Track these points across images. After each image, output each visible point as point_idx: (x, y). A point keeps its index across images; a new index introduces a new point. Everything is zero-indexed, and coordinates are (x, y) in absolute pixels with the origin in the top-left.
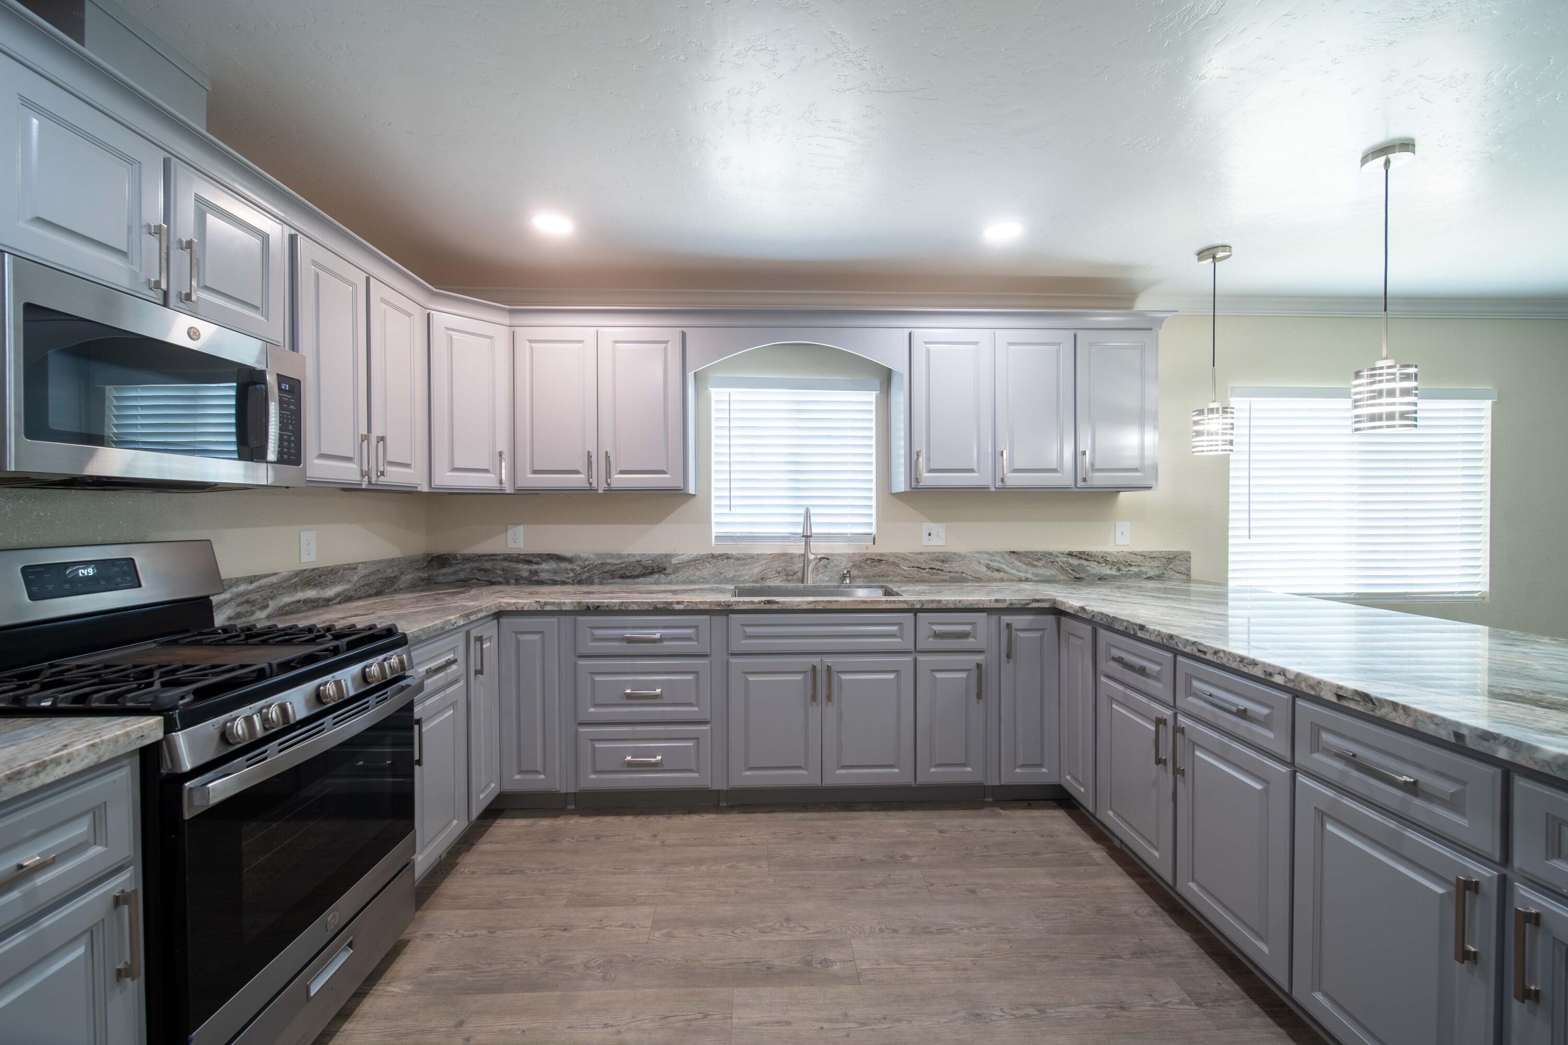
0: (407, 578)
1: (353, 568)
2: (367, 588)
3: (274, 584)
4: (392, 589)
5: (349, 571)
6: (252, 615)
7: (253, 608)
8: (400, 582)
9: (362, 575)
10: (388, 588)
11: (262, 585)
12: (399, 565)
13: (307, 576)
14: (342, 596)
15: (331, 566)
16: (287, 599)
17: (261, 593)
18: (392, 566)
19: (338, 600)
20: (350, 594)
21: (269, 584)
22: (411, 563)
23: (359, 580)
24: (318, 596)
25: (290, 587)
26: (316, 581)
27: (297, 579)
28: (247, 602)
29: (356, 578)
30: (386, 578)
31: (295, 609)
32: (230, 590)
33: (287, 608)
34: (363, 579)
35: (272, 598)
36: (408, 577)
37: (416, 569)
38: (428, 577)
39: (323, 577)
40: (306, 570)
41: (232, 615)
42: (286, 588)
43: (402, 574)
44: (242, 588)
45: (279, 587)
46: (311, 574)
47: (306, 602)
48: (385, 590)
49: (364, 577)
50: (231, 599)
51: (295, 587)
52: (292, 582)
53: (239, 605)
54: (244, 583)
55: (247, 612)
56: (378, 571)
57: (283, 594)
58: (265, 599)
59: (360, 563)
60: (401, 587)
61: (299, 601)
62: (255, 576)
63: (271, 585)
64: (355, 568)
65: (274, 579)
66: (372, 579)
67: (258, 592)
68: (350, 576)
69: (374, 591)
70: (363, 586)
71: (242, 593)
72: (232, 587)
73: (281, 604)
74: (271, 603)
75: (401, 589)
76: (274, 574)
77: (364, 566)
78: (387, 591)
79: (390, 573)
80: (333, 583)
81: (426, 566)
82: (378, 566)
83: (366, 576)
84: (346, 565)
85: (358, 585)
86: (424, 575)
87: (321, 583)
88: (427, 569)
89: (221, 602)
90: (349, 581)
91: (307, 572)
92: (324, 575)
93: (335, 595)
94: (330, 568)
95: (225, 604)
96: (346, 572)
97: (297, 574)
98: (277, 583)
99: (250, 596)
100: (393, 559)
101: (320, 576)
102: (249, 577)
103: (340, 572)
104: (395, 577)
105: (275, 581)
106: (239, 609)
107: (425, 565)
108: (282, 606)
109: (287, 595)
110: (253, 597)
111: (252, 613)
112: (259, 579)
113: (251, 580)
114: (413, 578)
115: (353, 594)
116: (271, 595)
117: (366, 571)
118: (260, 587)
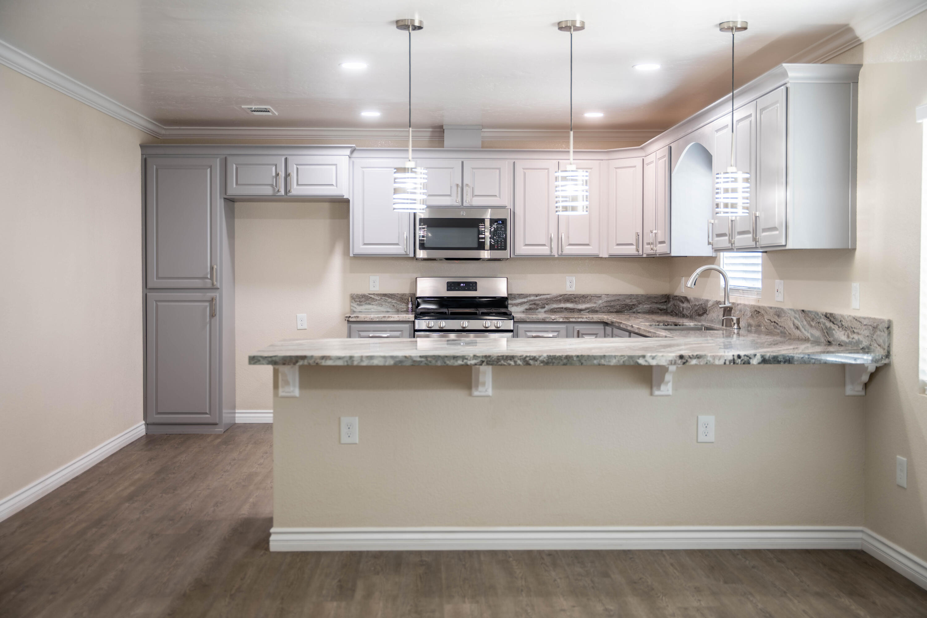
0: (647, 306)
1: (599, 297)
2: (609, 308)
3: (548, 298)
4: (631, 311)
5: (595, 298)
6: (537, 310)
7: (537, 307)
8: (638, 308)
9: (605, 301)
10: (627, 310)
11: (542, 298)
12: (637, 298)
13: (567, 297)
14: (590, 310)
15: (582, 294)
16: (555, 306)
17: (541, 301)
18: (631, 299)
19: (587, 311)
20: (596, 309)
21: (545, 298)
22: (649, 298)
23: (602, 303)
24: (574, 307)
25: (557, 301)
26: (573, 300)
27: (561, 298)
28: (535, 304)
29: (600, 302)
30: (626, 305)
31: (560, 311)
32: (527, 298)
33: (555, 310)
34: (606, 303)
35: (547, 304)
36: (645, 306)
37: (654, 302)
38: (667, 308)
39: (577, 299)
40: (566, 294)
41: (528, 308)
42: (555, 301)
43: (640, 303)
44: (532, 298)
45: (551, 300)
46: (569, 296)
47: (566, 309)
48: (624, 311)
49: (606, 302)
50: (527, 302)
51: (560, 301)
52: (559, 299)
53: (531, 305)
54: (533, 296)
55: (534, 308)
56: (618, 300)
57: (553, 303)
58: (543, 304)
59: (604, 294)
60: (639, 311)
61: (562, 308)
62: (539, 294)
63: (547, 299)
64: (600, 297)
65: (548, 296)
66: (612, 304)
67: (540, 301)
68: (596, 300)
69: (615, 311)
70: (606, 306)
71: (532, 300)
72: (527, 297)
73: (552, 308)
74: (546, 306)
75: (639, 313)
76: (548, 294)
77: (606, 296)
78: (625, 311)
79: (628, 301)
80: (584, 302)
81: (666, 302)
82: (618, 298)
83: (608, 301)
84: (593, 294)
85: (601, 305)
86: (662, 307)
87: (576, 301)
88: (665, 303)
89: (522, 302)
90: (595, 303)
91: (567, 295)
92: (578, 298)
93: (585, 308)
94: (582, 295)
95: (525, 303)
96: (593, 298)
97: (561, 296)
98: (550, 298)
99: (536, 302)
100: (631, 295)
101: (575, 298)
102: (535, 294)
103: (588, 297)
104: (633, 305)
105: (549, 297)
106: (531, 306)
107: (663, 301)
108: (552, 309)
109: (555, 304)
110: (537, 302)
111: (537, 309)
112: (541, 295)
113: (537, 295)
114: (651, 307)
115: (598, 309)
116: (547, 303)
117: (609, 299)
118: (541, 299)
